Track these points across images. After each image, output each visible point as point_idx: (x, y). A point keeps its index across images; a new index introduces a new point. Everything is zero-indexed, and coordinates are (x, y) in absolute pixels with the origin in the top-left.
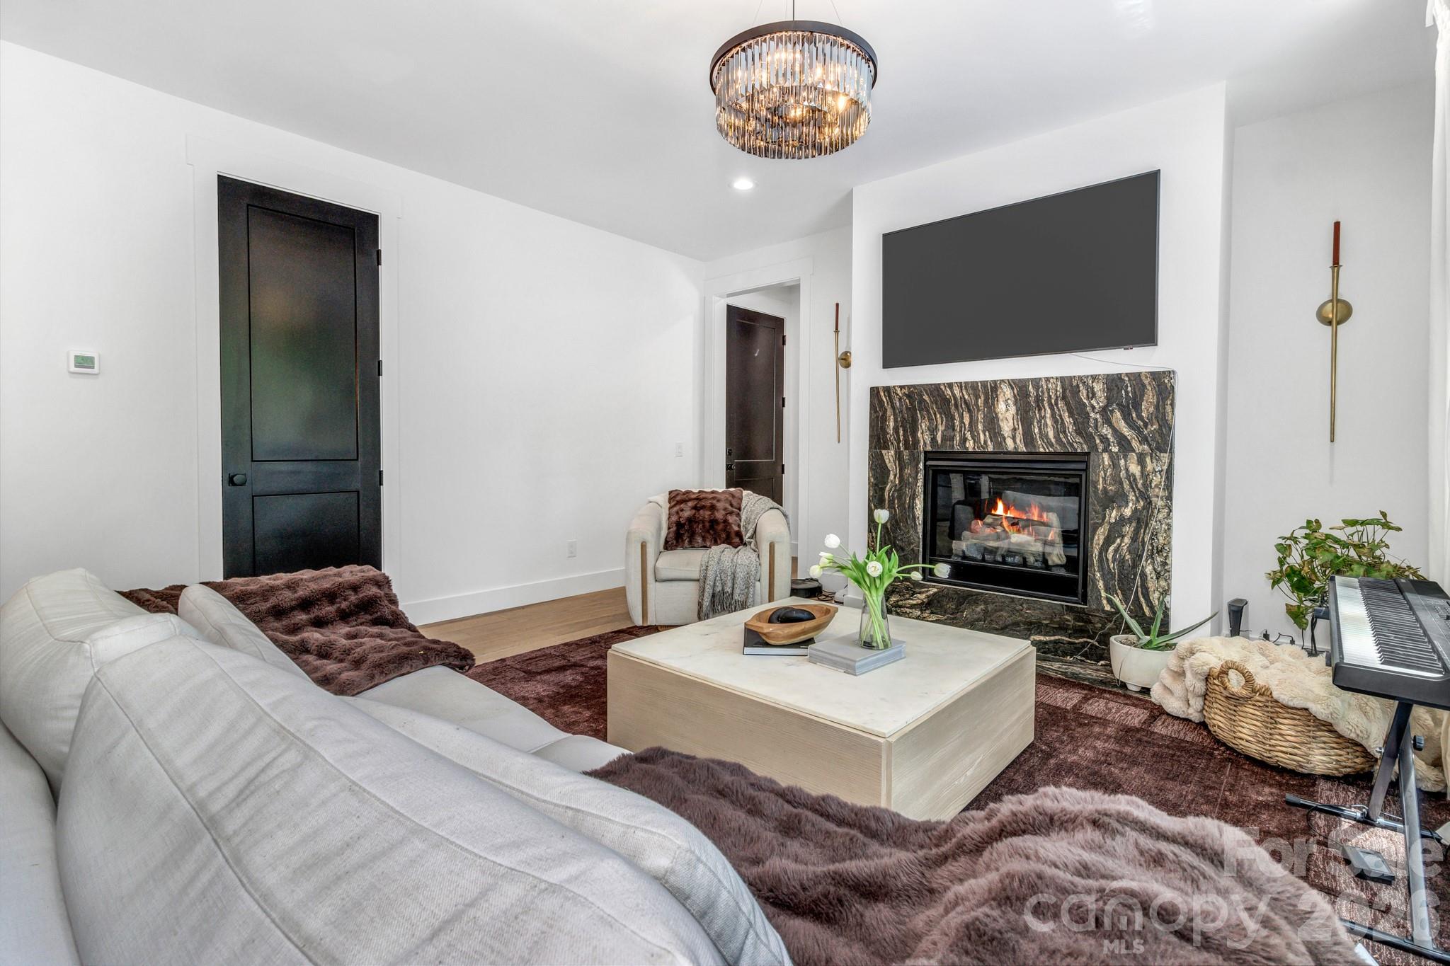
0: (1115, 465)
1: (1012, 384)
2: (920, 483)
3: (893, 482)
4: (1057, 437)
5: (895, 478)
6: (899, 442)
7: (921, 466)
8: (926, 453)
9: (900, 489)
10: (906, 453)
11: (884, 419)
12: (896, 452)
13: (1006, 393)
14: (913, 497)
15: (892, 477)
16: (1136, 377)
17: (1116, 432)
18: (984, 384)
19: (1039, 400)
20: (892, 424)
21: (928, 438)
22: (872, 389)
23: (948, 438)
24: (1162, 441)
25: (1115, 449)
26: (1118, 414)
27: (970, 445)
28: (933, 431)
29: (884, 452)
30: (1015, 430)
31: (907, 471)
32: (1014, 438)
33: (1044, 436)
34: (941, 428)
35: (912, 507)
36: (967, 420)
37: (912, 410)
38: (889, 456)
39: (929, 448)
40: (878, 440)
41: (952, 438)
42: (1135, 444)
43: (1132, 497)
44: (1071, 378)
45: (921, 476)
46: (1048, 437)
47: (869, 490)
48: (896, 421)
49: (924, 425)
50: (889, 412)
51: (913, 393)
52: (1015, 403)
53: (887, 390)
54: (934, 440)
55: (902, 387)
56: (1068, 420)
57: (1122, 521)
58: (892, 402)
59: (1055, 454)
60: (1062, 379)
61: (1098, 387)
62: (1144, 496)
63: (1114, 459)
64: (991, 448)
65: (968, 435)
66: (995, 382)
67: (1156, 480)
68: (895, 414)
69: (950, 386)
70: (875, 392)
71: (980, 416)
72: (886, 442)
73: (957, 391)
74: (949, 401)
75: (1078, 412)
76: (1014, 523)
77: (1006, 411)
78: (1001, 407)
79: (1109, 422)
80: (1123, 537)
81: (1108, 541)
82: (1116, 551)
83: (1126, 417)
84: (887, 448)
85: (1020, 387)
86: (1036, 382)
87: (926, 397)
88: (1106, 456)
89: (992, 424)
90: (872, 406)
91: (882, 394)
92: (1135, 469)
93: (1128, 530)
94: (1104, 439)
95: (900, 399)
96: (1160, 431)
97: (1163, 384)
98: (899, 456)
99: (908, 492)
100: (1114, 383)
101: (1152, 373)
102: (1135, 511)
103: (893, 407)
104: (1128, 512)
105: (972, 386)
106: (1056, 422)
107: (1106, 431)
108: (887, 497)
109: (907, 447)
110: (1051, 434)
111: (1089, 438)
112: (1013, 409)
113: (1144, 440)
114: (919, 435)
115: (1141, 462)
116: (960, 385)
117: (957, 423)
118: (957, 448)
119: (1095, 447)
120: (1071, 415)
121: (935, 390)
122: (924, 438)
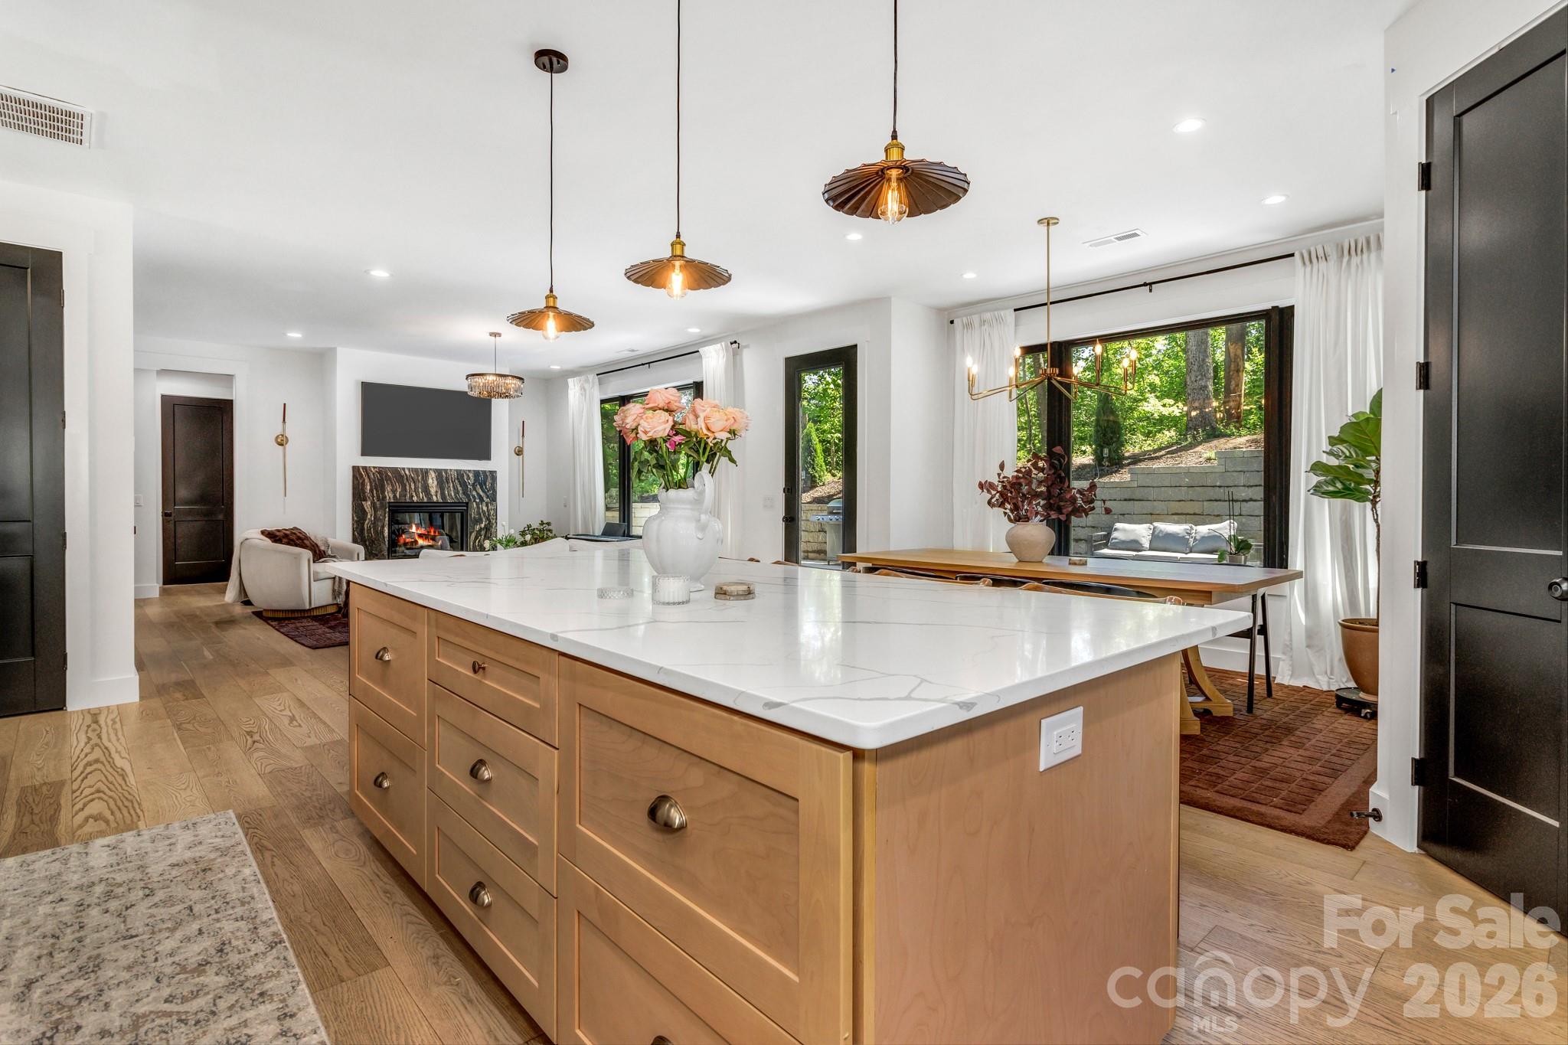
0: (478, 507)
1: (436, 471)
2: (387, 519)
3: (370, 520)
4: (456, 497)
5: (371, 516)
6: (373, 497)
7: (387, 510)
8: (389, 503)
9: (375, 523)
10: (378, 503)
11: (363, 484)
12: (371, 503)
13: (433, 474)
14: (383, 527)
15: (369, 516)
16: (484, 472)
17: (478, 494)
18: (421, 469)
19: (447, 479)
20: (368, 487)
21: (391, 495)
22: (353, 467)
23: (403, 495)
24: (493, 499)
25: (478, 501)
26: (478, 486)
27: (415, 499)
28: (394, 491)
29: (363, 503)
30: (437, 492)
31: (379, 513)
32: (436, 496)
33: (450, 495)
34: (399, 490)
35: (382, 532)
36: (413, 487)
37: (381, 481)
38: (367, 505)
39: (392, 501)
40: (358, 495)
41: (405, 496)
42: (485, 498)
43: (484, 520)
44: (460, 470)
45: (387, 515)
46: (451, 495)
47: (353, 525)
48: (371, 486)
49: (389, 488)
50: (367, 480)
51: (381, 471)
52: (437, 480)
53: (365, 468)
54: (395, 496)
55: (374, 468)
56: (459, 488)
57: (481, 529)
58: (368, 474)
59: (455, 503)
60: (457, 470)
61: (471, 475)
62: (488, 519)
63: (477, 504)
64: (425, 500)
65: (414, 494)
66: (427, 469)
67: (492, 512)
68: (370, 482)
69: (404, 469)
70: (355, 469)
71: (420, 485)
72: (365, 496)
73: (407, 472)
74: (403, 476)
75: (464, 485)
76: (420, 536)
77: (432, 482)
78: (430, 481)
79: (475, 489)
80: (481, 536)
81: (476, 538)
82: (479, 542)
83: (481, 488)
84: (365, 500)
85: (439, 472)
86: (446, 470)
87: (389, 474)
88: (474, 503)
89: (426, 489)
90: (354, 476)
91: (361, 470)
92: (485, 508)
93: (483, 533)
94: (474, 497)
95: (374, 474)
96: (493, 493)
97: (493, 474)
98: (373, 504)
99: (380, 524)
100: (477, 473)
101: (490, 471)
102: (485, 525)
103: (369, 477)
104: (483, 526)
105: (416, 471)
106: (454, 488)
107: (474, 493)
108: (366, 527)
109: (378, 499)
110: (453, 494)
111: (468, 496)
112: (436, 482)
113: (488, 497)
114: (386, 493)
115: (487, 506)
116: (409, 469)
117: (408, 488)
118: (408, 500)
119: (470, 500)
120: (461, 486)
121: (395, 471)
122: (389, 496)
